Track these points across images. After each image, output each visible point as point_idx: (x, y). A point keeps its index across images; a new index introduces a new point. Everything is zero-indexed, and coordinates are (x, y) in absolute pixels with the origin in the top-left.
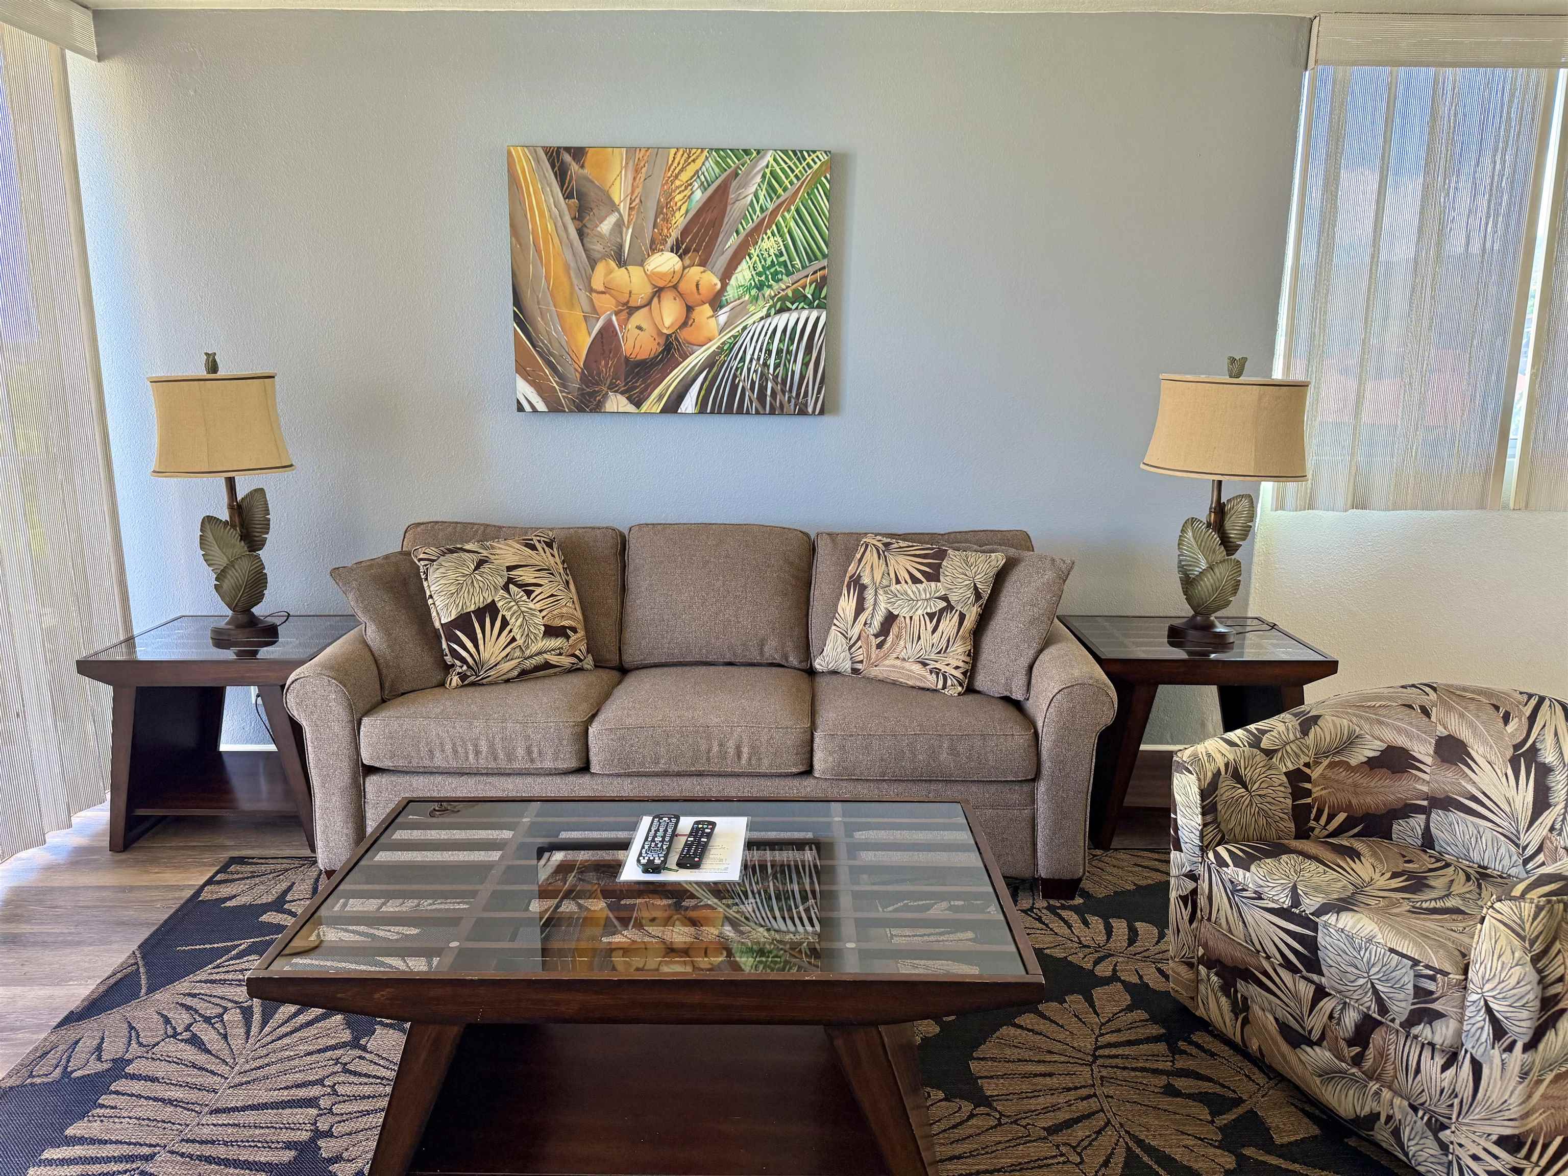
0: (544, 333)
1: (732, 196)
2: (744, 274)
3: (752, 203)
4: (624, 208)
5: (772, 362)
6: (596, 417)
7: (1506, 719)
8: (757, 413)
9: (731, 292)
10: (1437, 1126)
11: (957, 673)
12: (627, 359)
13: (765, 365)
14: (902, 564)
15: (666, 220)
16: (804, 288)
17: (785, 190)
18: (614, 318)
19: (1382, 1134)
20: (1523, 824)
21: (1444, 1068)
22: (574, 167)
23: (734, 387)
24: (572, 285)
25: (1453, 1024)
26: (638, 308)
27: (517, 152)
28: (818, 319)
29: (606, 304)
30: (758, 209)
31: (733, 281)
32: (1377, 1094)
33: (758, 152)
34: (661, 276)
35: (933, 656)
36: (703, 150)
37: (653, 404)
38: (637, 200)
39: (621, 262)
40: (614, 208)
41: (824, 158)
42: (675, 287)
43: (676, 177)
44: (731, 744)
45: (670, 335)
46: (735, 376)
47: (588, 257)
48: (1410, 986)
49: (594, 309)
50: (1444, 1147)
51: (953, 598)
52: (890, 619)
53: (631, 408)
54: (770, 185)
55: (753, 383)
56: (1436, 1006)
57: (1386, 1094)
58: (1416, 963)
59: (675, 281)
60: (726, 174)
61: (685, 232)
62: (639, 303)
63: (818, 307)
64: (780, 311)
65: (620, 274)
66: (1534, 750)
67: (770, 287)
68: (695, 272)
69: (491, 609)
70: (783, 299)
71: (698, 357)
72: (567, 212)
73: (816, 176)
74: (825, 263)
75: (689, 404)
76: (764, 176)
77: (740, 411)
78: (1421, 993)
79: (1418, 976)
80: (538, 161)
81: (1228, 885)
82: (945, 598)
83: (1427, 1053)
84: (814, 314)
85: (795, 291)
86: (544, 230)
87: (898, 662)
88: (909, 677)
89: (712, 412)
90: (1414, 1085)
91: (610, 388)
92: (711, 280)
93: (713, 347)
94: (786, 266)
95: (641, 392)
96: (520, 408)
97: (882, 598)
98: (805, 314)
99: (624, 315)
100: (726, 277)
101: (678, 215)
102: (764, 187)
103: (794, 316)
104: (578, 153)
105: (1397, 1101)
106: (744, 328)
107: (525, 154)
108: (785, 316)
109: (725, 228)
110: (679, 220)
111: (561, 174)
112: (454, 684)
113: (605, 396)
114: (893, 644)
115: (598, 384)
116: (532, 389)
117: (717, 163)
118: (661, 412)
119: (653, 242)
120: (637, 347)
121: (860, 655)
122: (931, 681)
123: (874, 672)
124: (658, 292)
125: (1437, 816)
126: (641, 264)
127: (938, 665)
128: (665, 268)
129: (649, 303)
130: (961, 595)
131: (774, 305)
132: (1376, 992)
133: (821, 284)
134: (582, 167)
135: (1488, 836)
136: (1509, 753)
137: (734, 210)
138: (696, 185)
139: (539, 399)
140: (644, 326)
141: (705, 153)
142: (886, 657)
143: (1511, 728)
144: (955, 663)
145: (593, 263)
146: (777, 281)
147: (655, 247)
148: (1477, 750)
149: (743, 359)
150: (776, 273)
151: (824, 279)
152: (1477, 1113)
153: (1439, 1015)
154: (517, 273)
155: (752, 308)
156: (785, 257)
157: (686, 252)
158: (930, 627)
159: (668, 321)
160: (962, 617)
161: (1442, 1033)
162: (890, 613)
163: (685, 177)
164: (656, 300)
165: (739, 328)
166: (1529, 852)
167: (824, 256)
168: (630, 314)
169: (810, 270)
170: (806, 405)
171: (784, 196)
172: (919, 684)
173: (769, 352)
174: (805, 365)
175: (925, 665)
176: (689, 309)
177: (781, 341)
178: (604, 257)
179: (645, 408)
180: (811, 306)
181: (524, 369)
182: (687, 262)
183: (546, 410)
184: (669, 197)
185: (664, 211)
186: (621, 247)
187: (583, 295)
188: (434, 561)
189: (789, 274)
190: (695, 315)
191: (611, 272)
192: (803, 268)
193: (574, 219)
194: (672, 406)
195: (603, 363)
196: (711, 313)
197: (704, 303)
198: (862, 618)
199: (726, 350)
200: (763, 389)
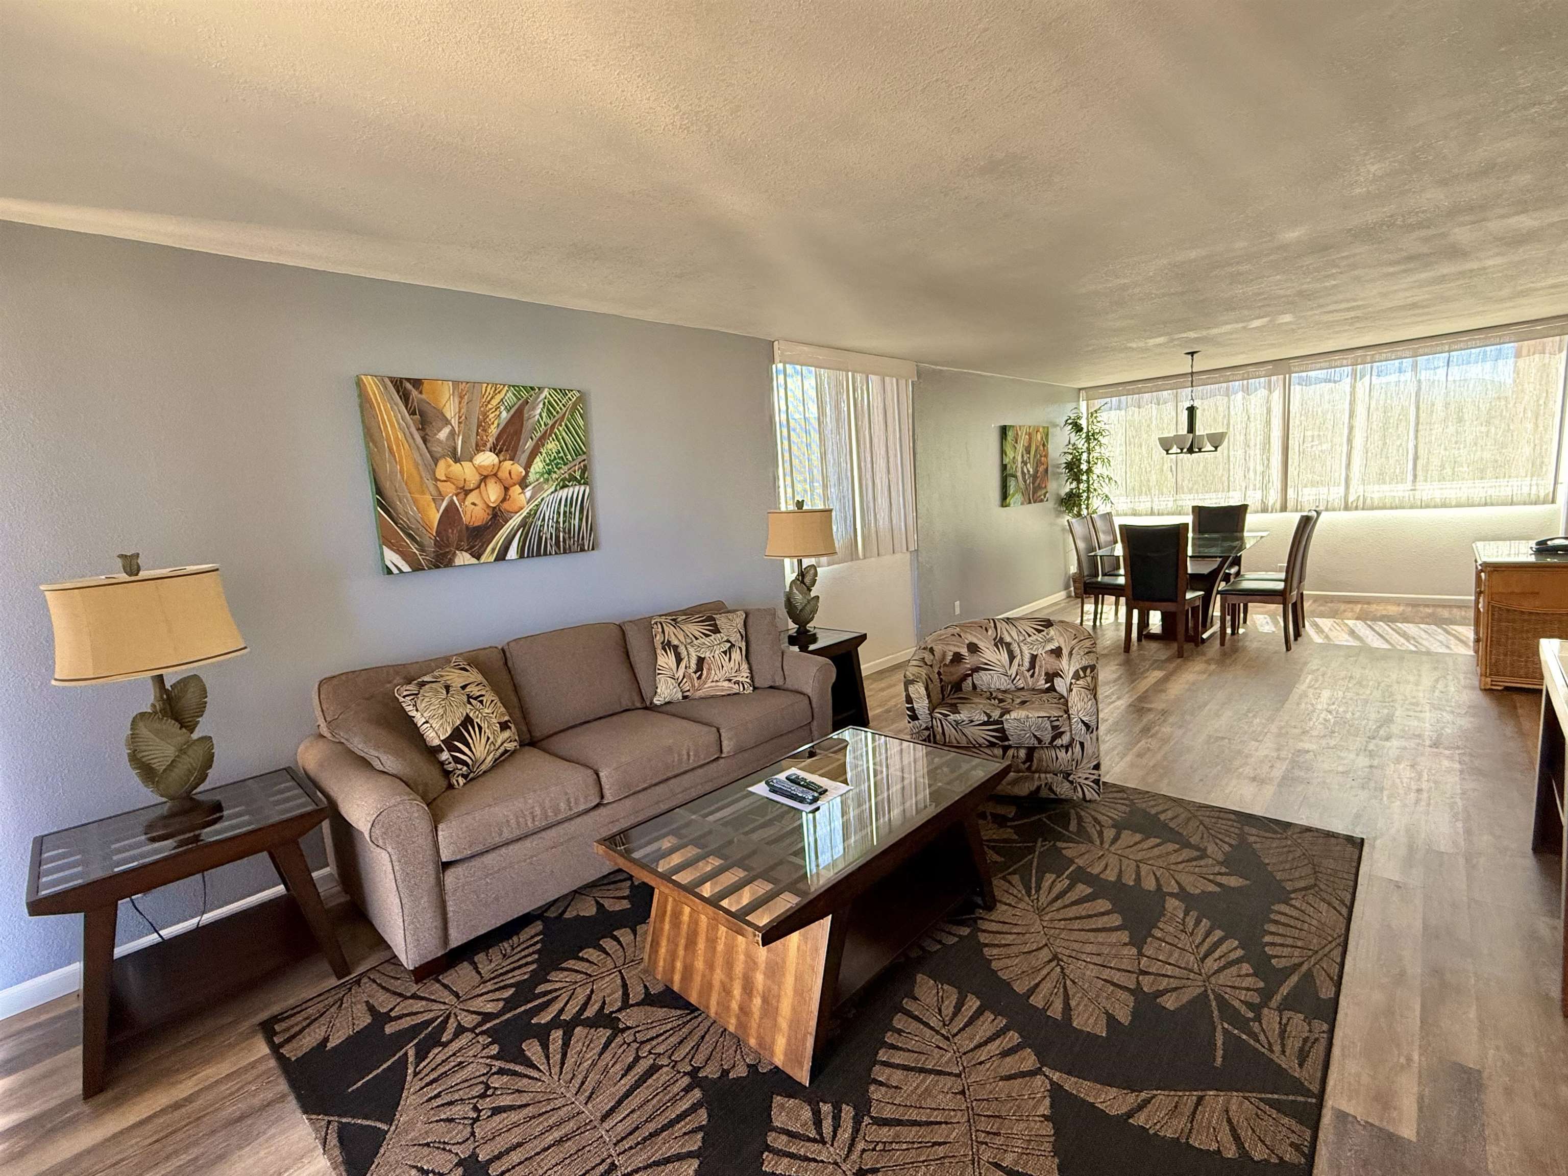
0: (403, 513)
1: (526, 416)
2: (538, 465)
3: (538, 421)
4: (454, 422)
5: (561, 520)
6: (450, 569)
7: (987, 630)
8: (556, 553)
9: (532, 477)
10: (1067, 775)
11: (748, 680)
12: (467, 527)
13: (558, 522)
14: (694, 629)
15: (485, 430)
16: (575, 472)
17: (558, 413)
18: (455, 498)
19: (1044, 793)
20: (1007, 668)
21: (1067, 752)
22: (414, 393)
23: (540, 538)
24: (421, 477)
25: (1068, 734)
26: (471, 490)
27: (367, 379)
28: (585, 491)
29: (449, 490)
30: (542, 424)
31: (532, 470)
32: (1039, 777)
33: (539, 389)
34: (485, 468)
35: (734, 675)
36: (504, 386)
37: (488, 556)
38: (463, 417)
39: (457, 460)
40: (447, 422)
41: (578, 395)
42: (495, 475)
43: (489, 402)
44: (684, 752)
45: (495, 508)
46: (540, 531)
47: (432, 456)
48: (1050, 727)
49: (440, 494)
50: (1071, 782)
51: (732, 640)
52: (701, 661)
53: (474, 561)
54: (548, 409)
55: (551, 534)
56: (1062, 730)
57: (1043, 776)
58: (1049, 717)
59: (495, 471)
60: (520, 402)
61: (498, 439)
62: (472, 486)
63: (584, 484)
64: (562, 488)
65: (456, 468)
66: (1001, 638)
67: (555, 472)
68: (508, 464)
69: (468, 721)
70: (563, 480)
71: (515, 521)
72: (412, 425)
73: (575, 405)
74: (584, 457)
75: (512, 553)
76: (544, 404)
77: (545, 554)
78: (1054, 728)
79: (1052, 722)
80: (385, 387)
81: (954, 723)
82: (728, 641)
83: (1058, 750)
84: (582, 488)
85: (570, 474)
86: (397, 438)
87: (714, 684)
88: (723, 690)
89: (528, 556)
90: (1055, 766)
91: (458, 549)
92: (518, 469)
93: (524, 513)
94: (563, 460)
95: (480, 547)
96: (390, 572)
97: (691, 650)
98: (577, 488)
99: (462, 496)
100: (528, 467)
101: (492, 427)
102: (545, 410)
103: (571, 489)
104: (417, 383)
105: (1048, 776)
106: (542, 500)
107: (373, 380)
108: (566, 490)
109: (523, 436)
110: (494, 431)
111: (406, 397)
112: (461, 784)
113: (454, 554)
114: (707, 674)
115: (448, 546)
116: (397, 556)
117: (514, 394)
118: (495, 560)
119: (477, 445)
120: (474, 519)
121: (687, 687)
122: (736, 688)
123: (700, 694)
124: (484, 479)
125: (975, 675)
126: (471, 461)
127: (737, 679)
128: (486, 463)
129: (479, 487)
130: (735, 638)
131: (558, 484)
132: (1035, 736)
133: (584, 470)
134: (421, 393)
135: (995, 676)
136: (993, 642)
137: (528, 425)
138: (502, 408)
139: (404, 562)
140: (476, 502)
141: (506, 388)
142: (705, 683)
143: (990, 632)
144: (746, 675)
145: (436, 461)
146: (559, 469)
147: (479, 449)
148: (981, 645)
149: (544, 520)
150: (557, 464)
151: (585, 466)
152: (1085, 761)
153: (1063, 733)
154: (377, 470)
155: (546, 487)
156: (562, 454)
157: (501, 451)
158: (727, 659)
159: (493, 498)
160: (740, 648)
161: (1065, 739)
162: (699, 657)
163: (494, 402)
164: (483, 484)
165: (539, 500)
166: (1013, 677)
167: (584, 453)
168: (466, 495)
169: (577, 462)
170: (583, 545)
171: (557, 416)
172: (729, 692)
173: (559, 513)
174: (581, 520)
175: (730, 680)
176: (506, 489)
177: (566, 506)
178: (443, 456)
179: (483, 560)
180: (580, 484)
181: (387, 539)
182: (502, 458)
183: (410, 570)
184: (485, 416)
185: (483, 425)
186: (455, 449)
187: (430, 483)
188: (417, 694)
189: (565, 464)
190: (511, 492)
191: (450, 466)
192: (573, 460)
193: (418, 429)
194: (502, 556)
195: (450, 531)
196: (520, 491)
197: (515, 485)
198: (683, 665)
199: (532, 514)
200: (557, 537)
